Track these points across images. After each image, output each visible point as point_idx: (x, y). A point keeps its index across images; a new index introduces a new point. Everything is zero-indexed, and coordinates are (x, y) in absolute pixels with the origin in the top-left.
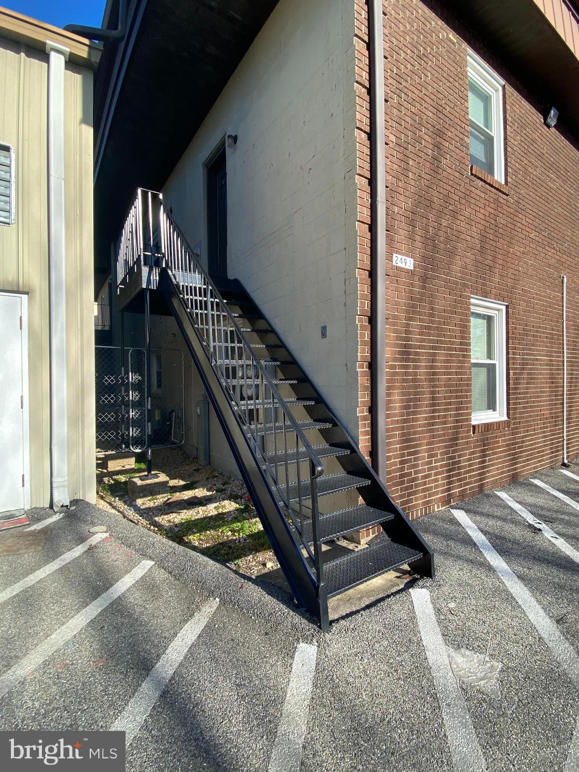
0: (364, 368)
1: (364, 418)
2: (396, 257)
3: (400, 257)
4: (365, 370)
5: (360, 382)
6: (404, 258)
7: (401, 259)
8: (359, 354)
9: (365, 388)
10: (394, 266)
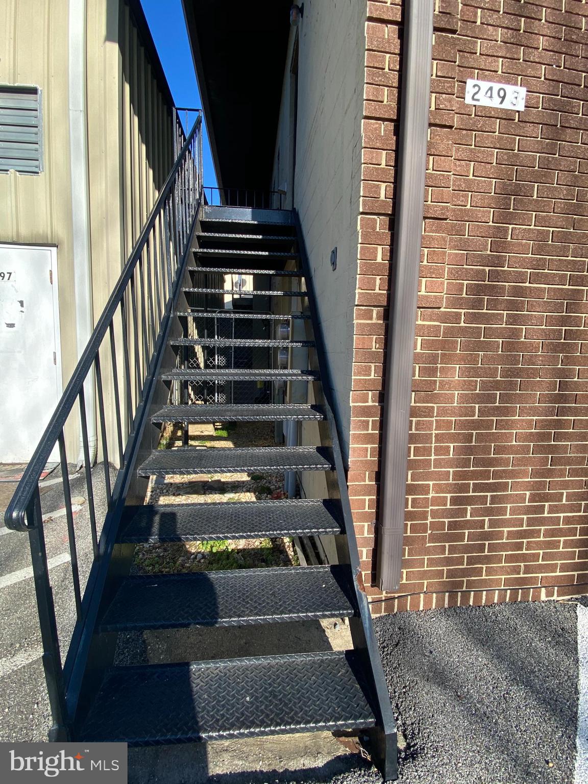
0: (371, 319)
1: (366, 411)
2: (475, 86)
3: (485, 85)
4: (374, 321)
5: (357, 344)
6: (496, 86)
7: (491, 89)
8: (357, 291)
9: (370, 356)
10: (468, 106)
